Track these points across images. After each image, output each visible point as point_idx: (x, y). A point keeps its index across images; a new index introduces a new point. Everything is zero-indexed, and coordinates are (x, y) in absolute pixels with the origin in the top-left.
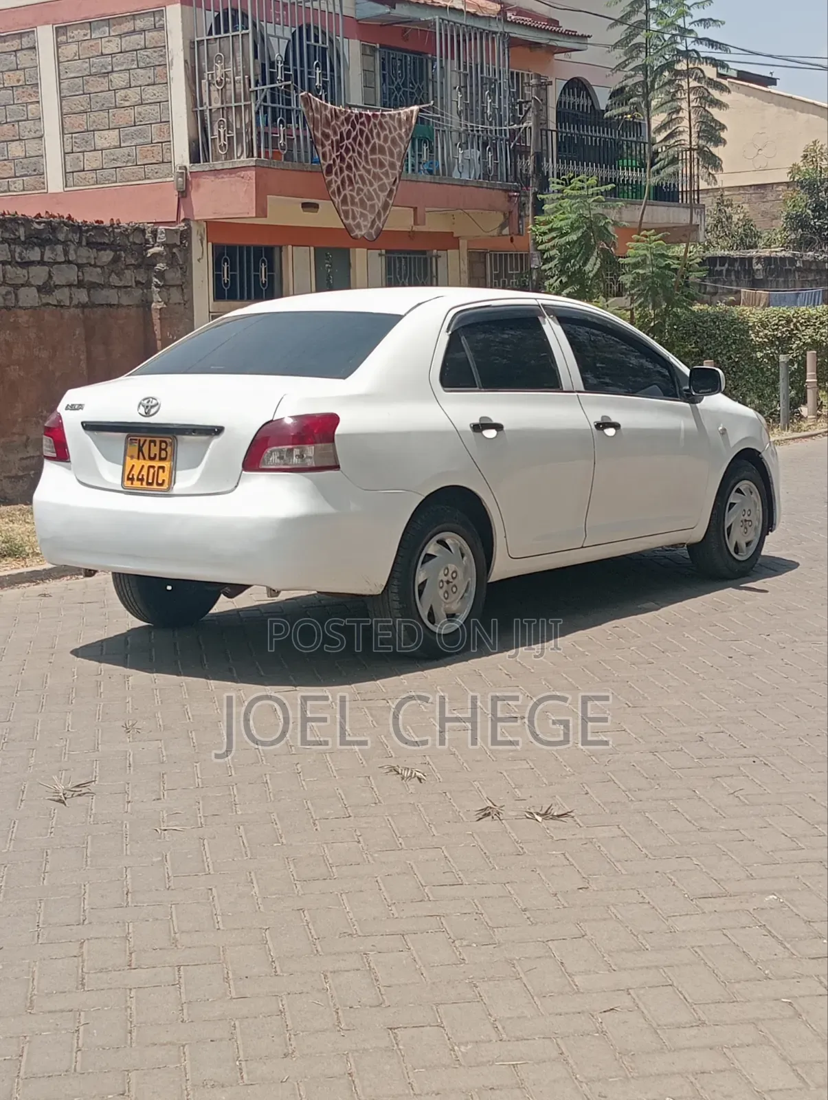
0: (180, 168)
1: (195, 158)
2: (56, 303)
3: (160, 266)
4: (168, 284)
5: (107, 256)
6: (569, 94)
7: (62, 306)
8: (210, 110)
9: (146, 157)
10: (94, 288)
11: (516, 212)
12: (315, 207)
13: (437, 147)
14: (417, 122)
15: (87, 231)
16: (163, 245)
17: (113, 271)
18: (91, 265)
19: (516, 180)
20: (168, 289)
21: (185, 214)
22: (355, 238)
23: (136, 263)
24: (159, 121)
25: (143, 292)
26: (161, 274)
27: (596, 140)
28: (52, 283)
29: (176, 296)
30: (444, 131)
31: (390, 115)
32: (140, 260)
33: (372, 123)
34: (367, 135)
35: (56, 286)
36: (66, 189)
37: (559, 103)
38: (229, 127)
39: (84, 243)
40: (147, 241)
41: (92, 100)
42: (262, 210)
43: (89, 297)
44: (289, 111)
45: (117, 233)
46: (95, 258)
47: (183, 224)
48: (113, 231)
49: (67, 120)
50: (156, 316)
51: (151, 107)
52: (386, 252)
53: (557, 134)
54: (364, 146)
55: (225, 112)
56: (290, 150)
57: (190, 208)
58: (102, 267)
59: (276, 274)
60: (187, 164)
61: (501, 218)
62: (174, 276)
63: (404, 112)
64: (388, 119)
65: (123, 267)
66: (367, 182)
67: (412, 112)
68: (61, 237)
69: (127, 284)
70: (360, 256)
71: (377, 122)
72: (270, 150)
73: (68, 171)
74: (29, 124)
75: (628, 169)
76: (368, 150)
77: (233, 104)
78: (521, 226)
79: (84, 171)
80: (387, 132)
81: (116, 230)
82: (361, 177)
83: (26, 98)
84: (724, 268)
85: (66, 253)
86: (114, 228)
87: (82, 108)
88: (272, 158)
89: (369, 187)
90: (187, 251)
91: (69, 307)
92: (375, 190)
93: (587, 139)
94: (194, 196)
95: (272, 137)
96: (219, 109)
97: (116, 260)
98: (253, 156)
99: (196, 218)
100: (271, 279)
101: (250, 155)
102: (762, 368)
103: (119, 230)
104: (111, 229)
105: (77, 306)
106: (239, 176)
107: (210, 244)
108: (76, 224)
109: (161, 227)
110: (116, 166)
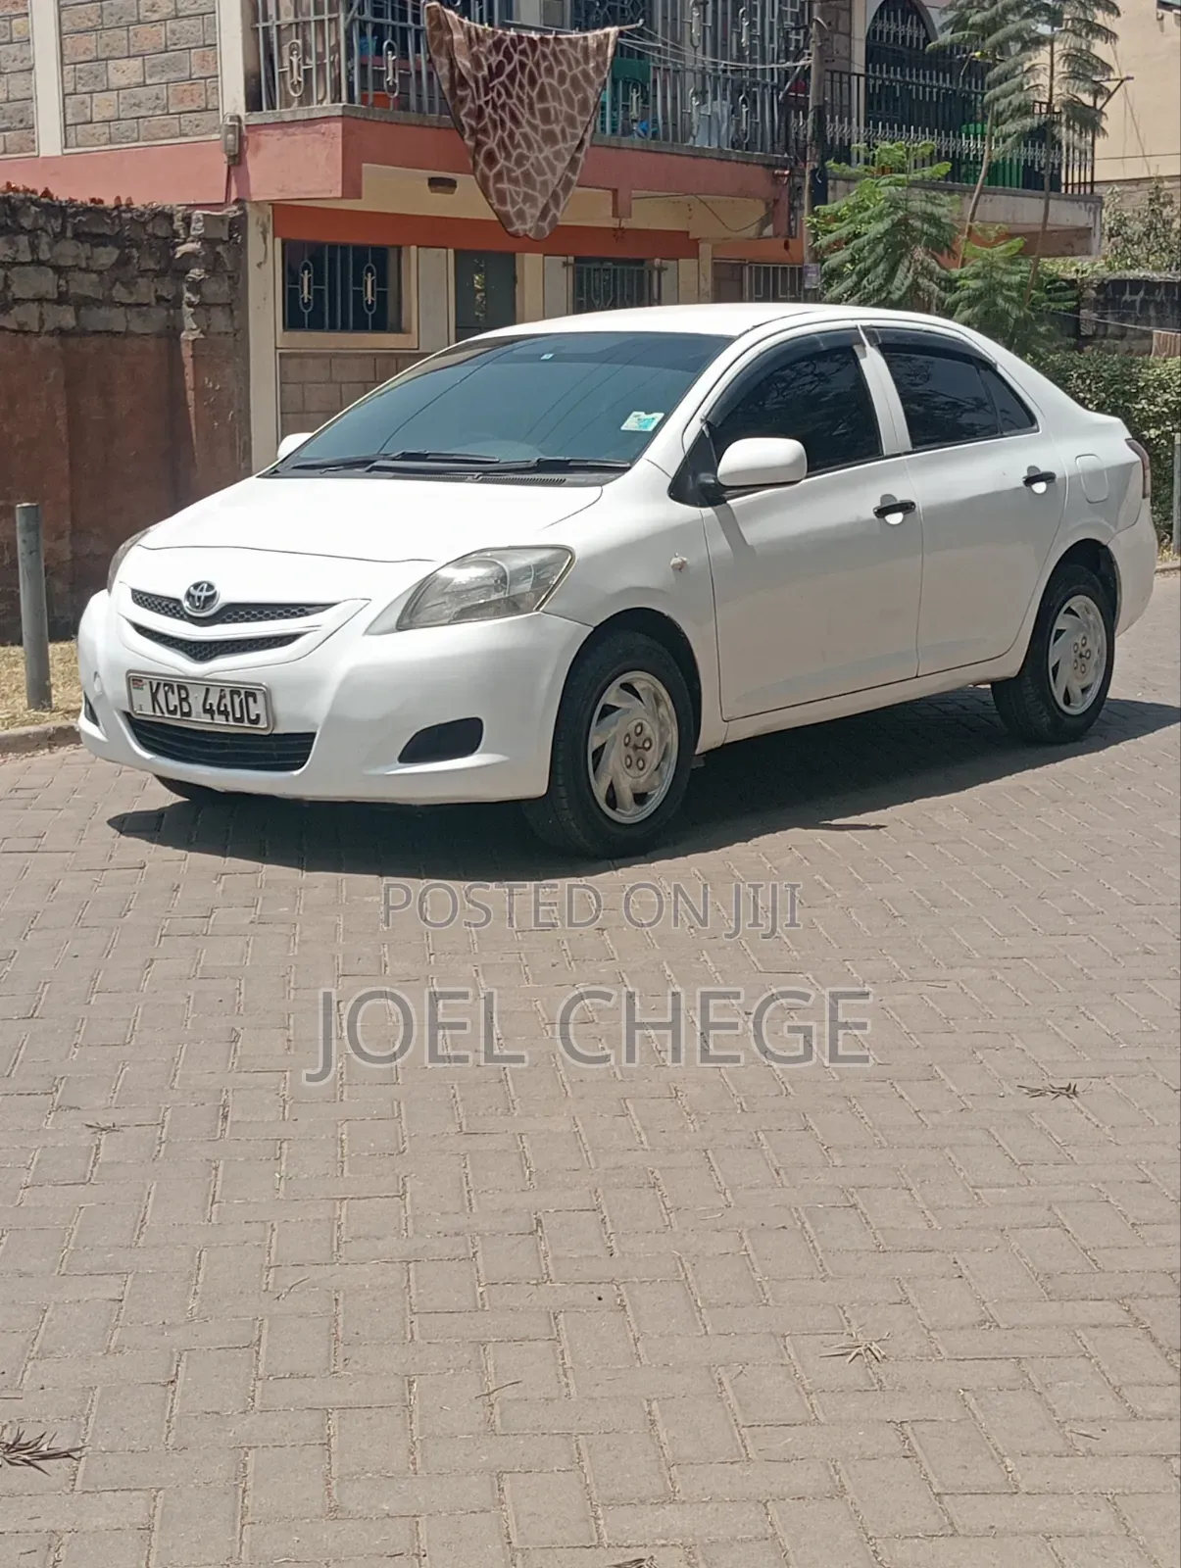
0: (232, 119)
1: (253, 103)
2: (15, 327)
3: (196, 273)
4: (208, 301)
5: (107, 256)
6: (888, 19)
7: (26, 333)
8: (278, 26)
9: (182, 101)
10: (86, 304)
11: (785, 198)
12: (451, 184)
13: (655, 96)
14: (615, 54)
15: (75, 215)
16: (200, 240)
17: (117, 280)
18: (81, 269)
19: (787, 149)
20: (208, 311)
21: (238, 192)
22: (515, 235)
23: (157, 268)
24: (201, 43)
25: (169, 314)
26: (196, 287)
27: (931, 93)
28: (10, 294)
29: (220, 320)
30: (667, 70)
31: (569, 40)
32: (163, 264)
33: (538, 52)
34: (531, 72)
35: (17, 301)
36: (66, 151)
37: (872, 35)
38: (306, 52)
39: (69, 234)
40: (176, 234)
41: (106, 12)
42: (352, 186)
43: (77, 317)
44: (404, 31)
45: (126, 220)
46: (88, 258)
47: (235, 208)
48: (119, 216)
49: (68, 42)
50: (187, 352)
51: (192, 22)
52: (575, 259)
53: (867, 81)
54: (527, 88)
55: (300, 30)
56: (405, 93)
57: (244, 182)
58: (100, 273)
59: (391, 289)
60: (242, 112)
61: (760, 210)
62: (217, 290)
63: (593, 36)
64: (565, 46)
65: (136, 273)
66: (535, 146)
67: (607, 36)
68: (26, 223)
69: (140, 301)
70: (530, 265)
71: (548, 51)
72: (371, 92)
73: (68, 122)
74: (13, 49)
75: (975, 138)
76: (534, 95)
77: (312, 17)
78: (793, 224)
79: (91, 122)
80: (565, 68)
81: (123, 215)
82: (525, 136)
83: (9, 9)
84: (1138, 298)
85: (34, 248)
86: (120, 212)
87: (90, 24)
88: (373, 105)
89: (537, 154)
90: (240, 249)
91: (38, 334)
92: (546, 159)
93: (917, 90)
94: (252, 162)
95: (374, 71)
96: (291, 24)
97: (123, 261)
98: (340, 101)
99: (255, 198)
100: (382, 297)
101: (336, 98)
102: (1159, 455)
103: (129, 215)
104: (115, 213)
105: (51, 333)
106: (317, 132)
107: (278, 241)
108: (57, 203)
109: (198, 212)
110: (138, 115)
